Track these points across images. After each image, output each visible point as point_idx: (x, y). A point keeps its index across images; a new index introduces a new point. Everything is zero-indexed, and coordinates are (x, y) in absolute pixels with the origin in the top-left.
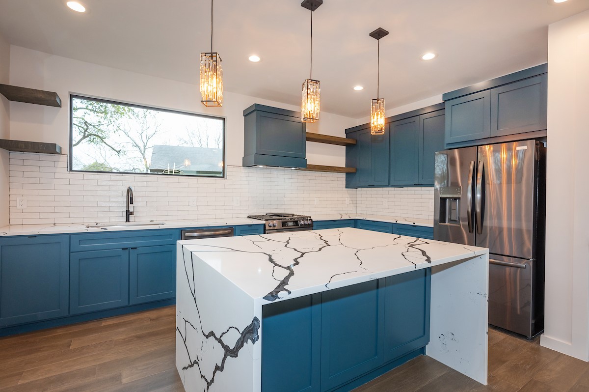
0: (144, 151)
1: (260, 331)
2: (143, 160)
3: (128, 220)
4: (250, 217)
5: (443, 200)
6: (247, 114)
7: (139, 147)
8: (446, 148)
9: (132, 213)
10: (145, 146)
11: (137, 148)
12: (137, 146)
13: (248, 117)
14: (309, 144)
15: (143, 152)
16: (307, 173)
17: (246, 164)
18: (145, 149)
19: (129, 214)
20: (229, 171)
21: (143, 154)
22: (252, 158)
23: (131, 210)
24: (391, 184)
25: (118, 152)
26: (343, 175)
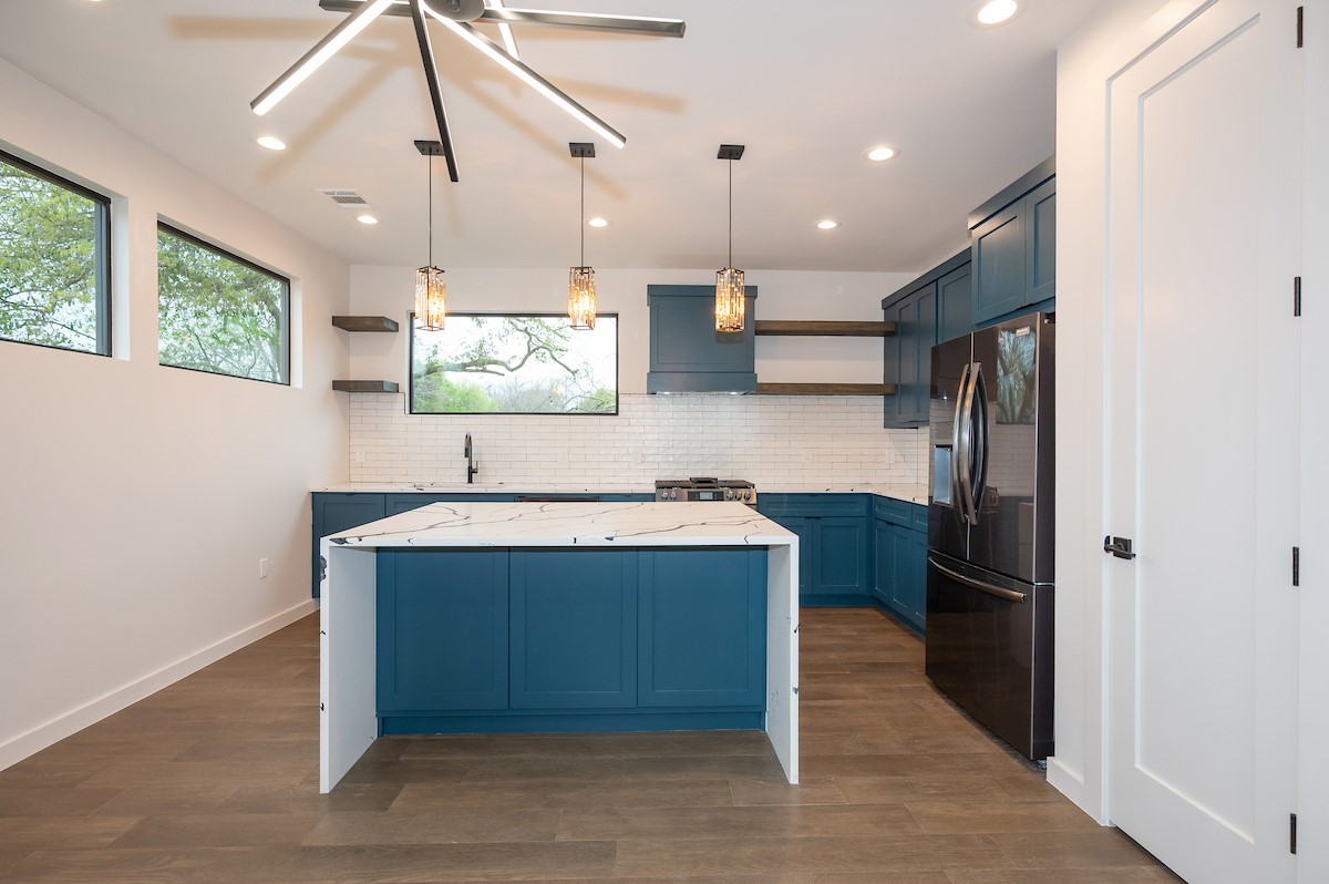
3: (470, 481)
9: (477, 470)
19: (471, 471)
20: (624, 404)
26: (880, 400)
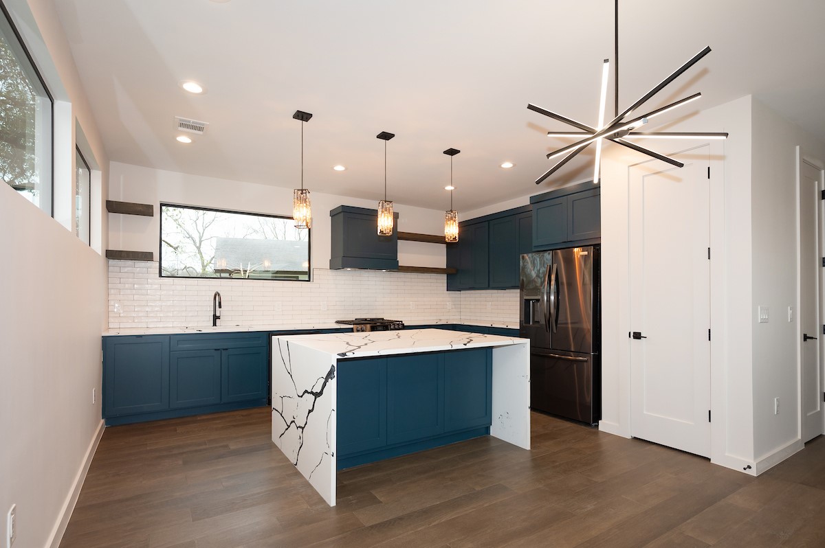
0: (200, 244)
1: (335, 373)
2: (198, 255)
3: (215, 324)
4: (338, 322)
5: (527, 301)
6: (334, 214)
7: (192, 238)
8: (534, 250)
9: (219, 318)
10: (200, 238)
11: (190, 241)
12: (190, 237)
13: (335, 217)
14: (400, 242)
15: (198, 245)
16: (401, 275)
17: (333, 266)
18: (201, 242)
19: (216, 318)
20: (315, 274)
21: (199, 248)
22: (339, 261)
23: (218, 314)
24: (491, 286)
25: (176, 248)
26: (444, 277)
